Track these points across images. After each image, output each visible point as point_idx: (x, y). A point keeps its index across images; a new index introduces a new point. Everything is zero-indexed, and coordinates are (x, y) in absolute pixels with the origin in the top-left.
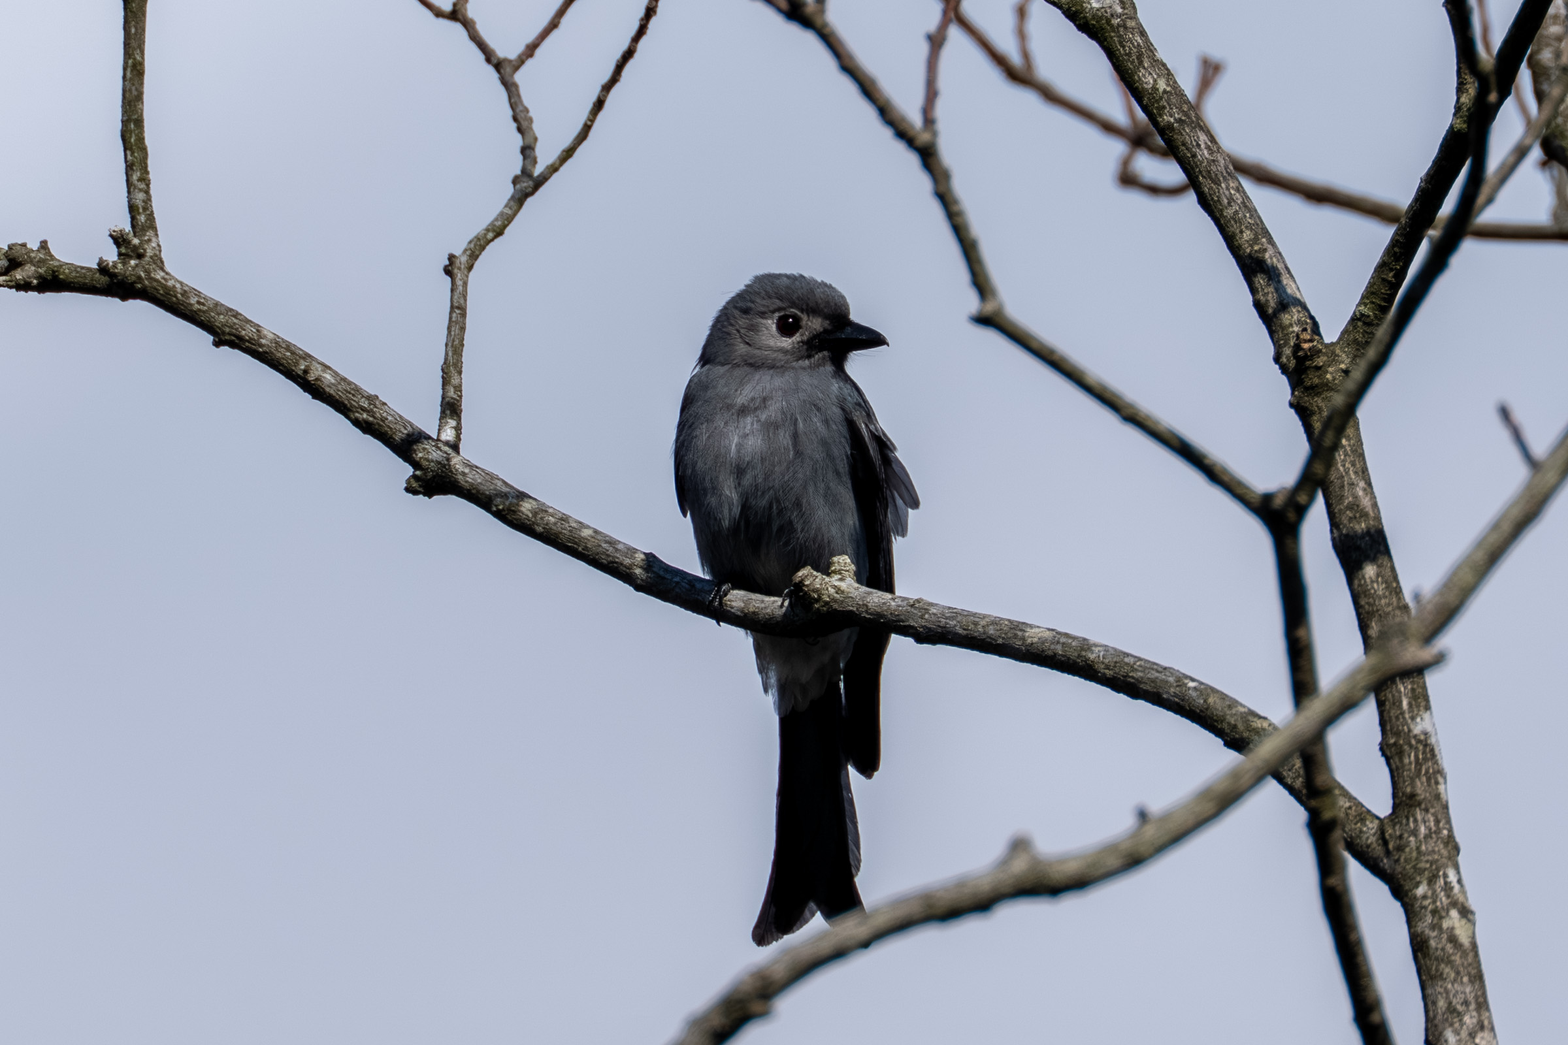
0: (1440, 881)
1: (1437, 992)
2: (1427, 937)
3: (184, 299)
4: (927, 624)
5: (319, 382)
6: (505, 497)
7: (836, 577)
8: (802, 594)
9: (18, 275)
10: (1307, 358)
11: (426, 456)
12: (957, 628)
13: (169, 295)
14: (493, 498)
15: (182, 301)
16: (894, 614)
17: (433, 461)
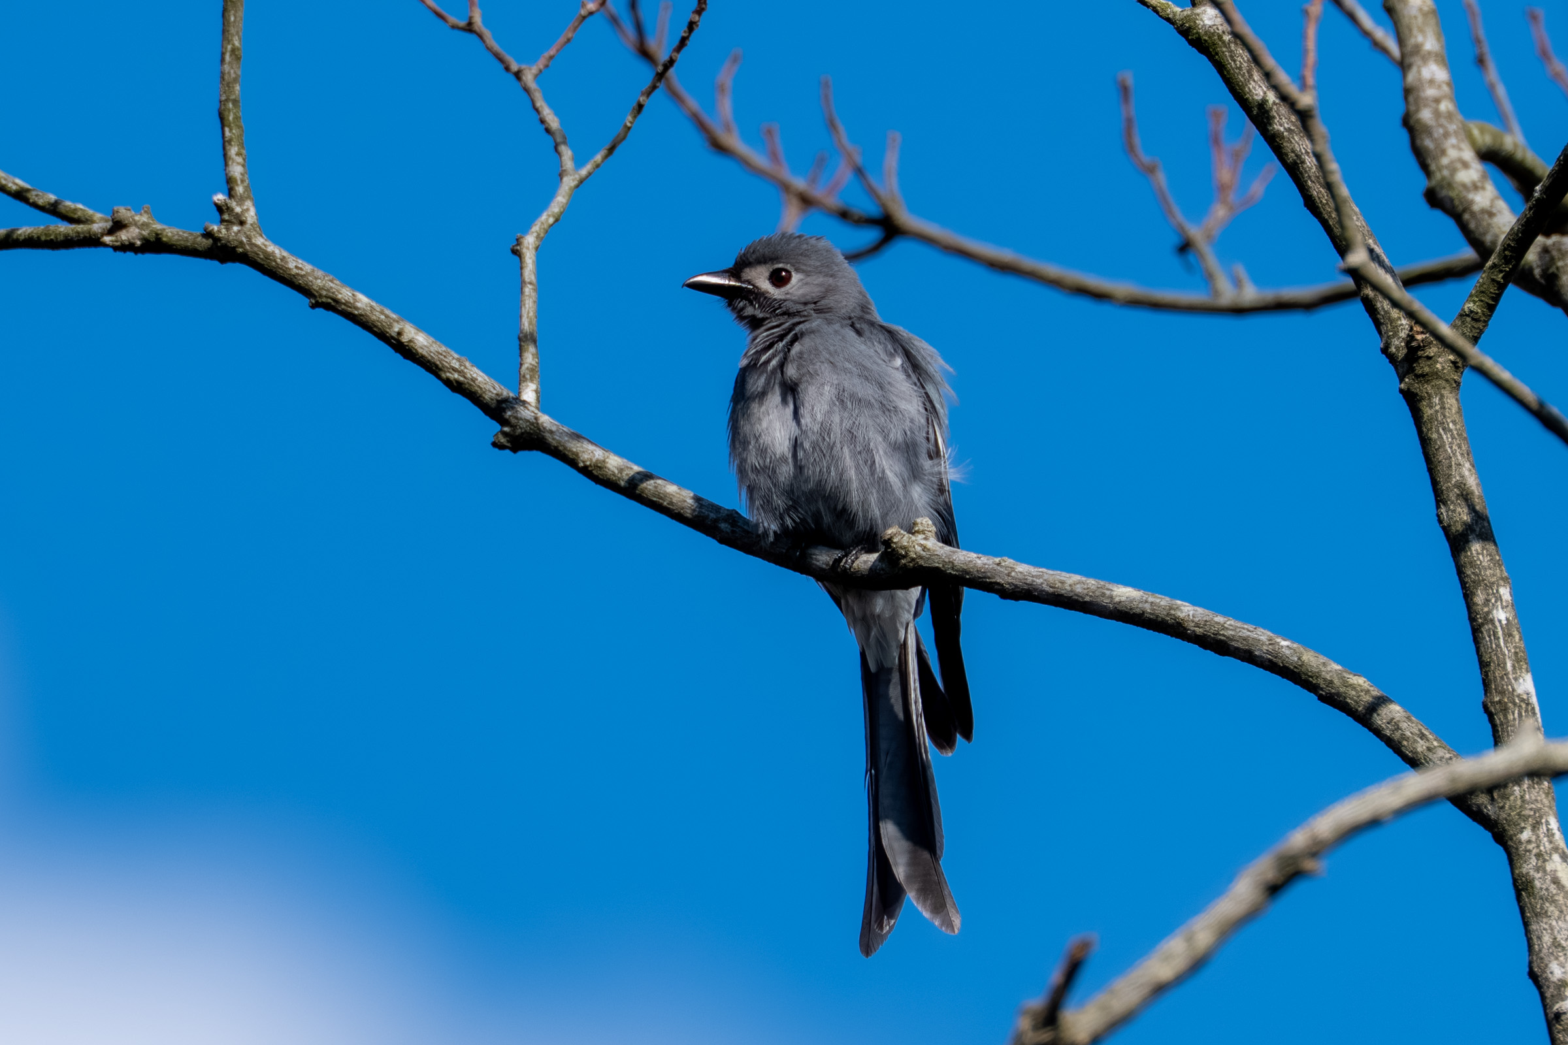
0: (1542, 827)
1: (1541, 928)
2: (1531, 878)
3: (283, 264)
4: (1014, 581)
5: (412, 344)
6: (591, 454)
7: (921, 536)
8: (890, 550)
9: (124, 236)
10: (1419, 348)
11: (515, 415)
12: (1043, 586)
13: (269, 259)
14: (580, 455)
15: (281, 265)
16: (980, 571)
17: (521, 419)
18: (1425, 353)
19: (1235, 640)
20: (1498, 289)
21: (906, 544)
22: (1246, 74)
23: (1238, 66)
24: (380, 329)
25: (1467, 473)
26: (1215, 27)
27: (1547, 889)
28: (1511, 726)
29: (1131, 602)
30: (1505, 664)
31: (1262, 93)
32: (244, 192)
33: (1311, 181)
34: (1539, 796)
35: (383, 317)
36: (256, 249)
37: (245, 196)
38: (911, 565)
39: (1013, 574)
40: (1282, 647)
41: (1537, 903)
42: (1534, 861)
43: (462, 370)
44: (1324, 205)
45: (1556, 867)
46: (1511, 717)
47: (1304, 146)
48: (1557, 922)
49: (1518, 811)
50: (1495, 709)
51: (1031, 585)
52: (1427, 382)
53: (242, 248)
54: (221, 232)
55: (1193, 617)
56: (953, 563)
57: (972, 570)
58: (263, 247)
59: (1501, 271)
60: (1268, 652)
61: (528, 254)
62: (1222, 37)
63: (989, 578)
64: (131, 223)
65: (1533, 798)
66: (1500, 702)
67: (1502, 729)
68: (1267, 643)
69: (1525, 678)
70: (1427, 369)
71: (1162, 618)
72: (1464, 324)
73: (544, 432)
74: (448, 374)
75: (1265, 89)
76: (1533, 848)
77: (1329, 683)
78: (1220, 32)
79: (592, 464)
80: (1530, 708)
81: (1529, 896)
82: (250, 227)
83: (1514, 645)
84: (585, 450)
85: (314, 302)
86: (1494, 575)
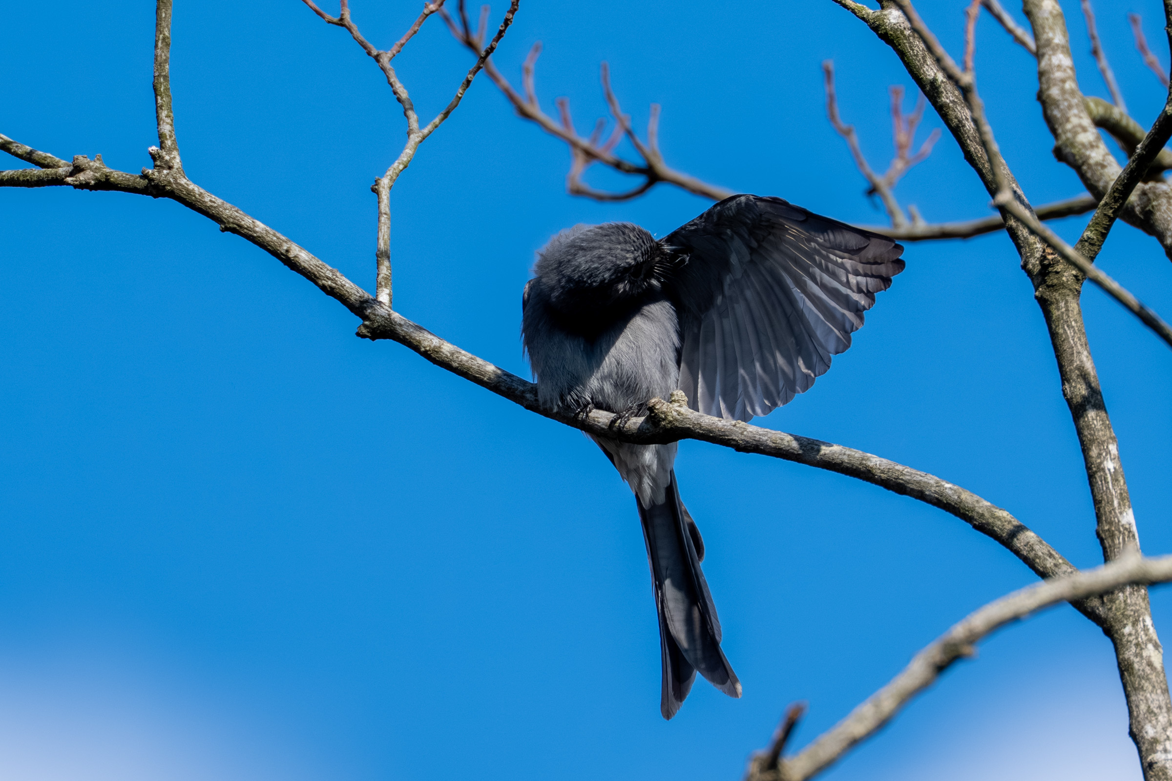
0: (1140, 624)
1: (1139, 699)
2: (1132, 662)
3: (200, 198)
4: (746, 438)
5: (297, 259)
6: (430, 342)
7: (677, 404)
8: (653, 414)
9: (82, 177)
10: (1049, 265)
11: (374, 312)
12: (768, 442)
13: (189, 195)
14: (422, 342)
15: (199, 199)
16: (721, 430)
17: (378, 315)
18: (1054, 269)
19: (911, 483)
20: (1109, 221)
21: (665, 410)
22: (922, 60)
23: (915, 54)
24: (272, 247)
25: (1085, 359)
26: (898, 25)
27: (1143, 670)
28: (1117, 548)
29: (833, 454)
30: (1113, 502)
31: (933, 74)
32: (172, 145)
33: (971, 141)
34: (1138, 600)
35: (275, 238)
36: (180, 187)
37: (173, 147)
38: (669, 425)
39: (745, 433)
40: (946, 488)
41: (1136, 681)
42: (1133, 649)
43: (335, 279)
44: (979, 157)
45: (1150, 653)
46: (1117, 541)
47: (965, 114)
48: (1151, 695)
49: (1122, 611)
50: (1105, 535)
51: (759, 441)
52: (1056, 290)
53: (170, 186)
54: (154, 175)
55: (880, 466)
56: (700, 424)
57: (714, 430)
58: (186, 185)
59: (1111, 208)
60: (936, 492)
61: (384, 192)
62: (903, 32)
63: (727, 436)
64: (87, 167)
65: (1133, 602)
66: (1109, 530)
67: (1111, 550)
68: (935, 485)
69: (1128, 513)
70: (1055, 281)
71: (856, 467)
72: (1084, 247)
73: (395, 325)
74: (324, 282)
75: (935, 71)
76: (1133, 640)
77: (982, 516)
78: (902, 28)
79: (431, 350)
80: (1131, 535)
81: (1130, 676)
82: (176, 170)
83: (1120, 487)
84: (425, 338)
85: (223, 227)
86: (1104, 435)
